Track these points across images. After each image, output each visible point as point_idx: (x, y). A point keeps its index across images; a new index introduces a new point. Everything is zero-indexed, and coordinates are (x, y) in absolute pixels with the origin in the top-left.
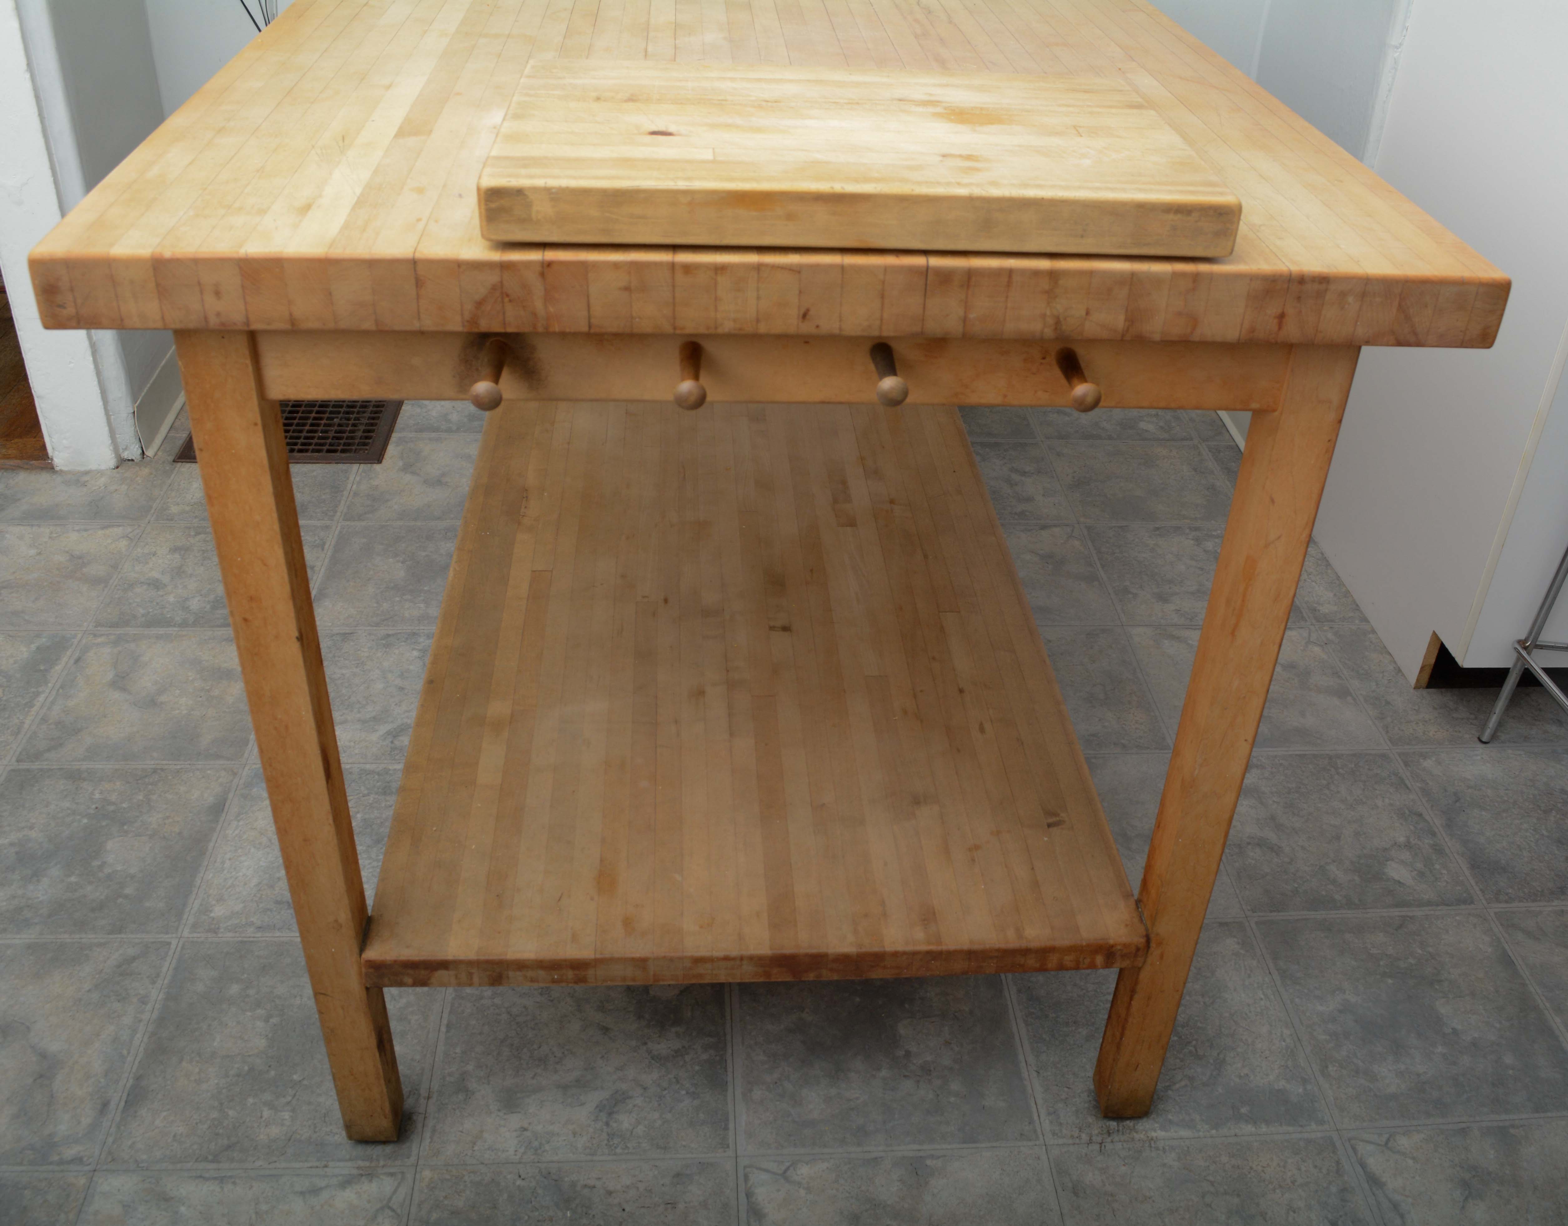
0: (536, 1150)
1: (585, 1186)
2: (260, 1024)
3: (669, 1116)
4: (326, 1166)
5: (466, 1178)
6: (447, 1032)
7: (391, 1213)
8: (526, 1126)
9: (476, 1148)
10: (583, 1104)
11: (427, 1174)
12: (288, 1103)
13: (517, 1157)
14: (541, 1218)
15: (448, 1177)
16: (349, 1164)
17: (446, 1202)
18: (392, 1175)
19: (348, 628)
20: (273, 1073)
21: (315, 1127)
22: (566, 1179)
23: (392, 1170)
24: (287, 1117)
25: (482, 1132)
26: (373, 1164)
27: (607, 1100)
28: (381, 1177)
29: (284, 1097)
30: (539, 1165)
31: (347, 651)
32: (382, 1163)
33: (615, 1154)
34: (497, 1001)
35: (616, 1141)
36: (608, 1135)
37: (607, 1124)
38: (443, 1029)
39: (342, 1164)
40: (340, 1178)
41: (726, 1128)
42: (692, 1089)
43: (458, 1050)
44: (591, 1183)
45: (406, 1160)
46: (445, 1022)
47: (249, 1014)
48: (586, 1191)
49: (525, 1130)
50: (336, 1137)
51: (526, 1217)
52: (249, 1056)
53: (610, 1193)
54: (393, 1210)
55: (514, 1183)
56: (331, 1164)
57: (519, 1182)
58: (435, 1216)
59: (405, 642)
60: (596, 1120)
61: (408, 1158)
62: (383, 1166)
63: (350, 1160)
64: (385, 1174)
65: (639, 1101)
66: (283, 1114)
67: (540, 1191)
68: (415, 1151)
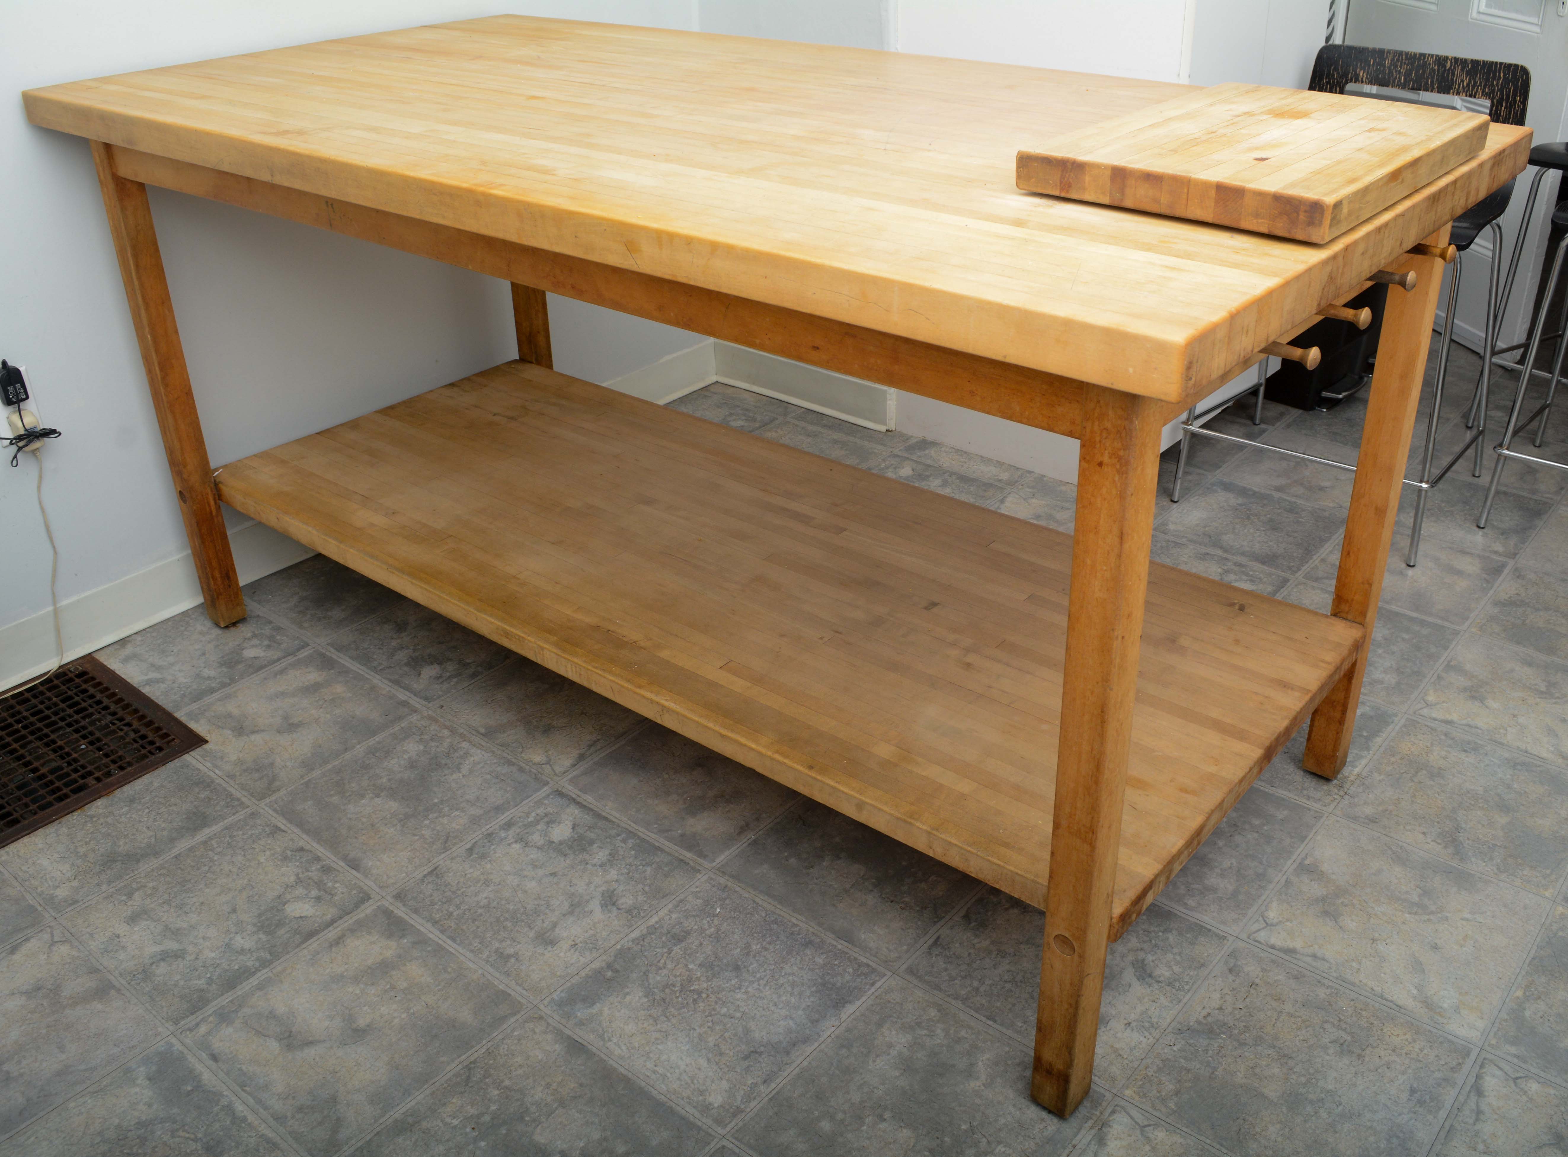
0: (1153, 1027)
1: (1205, 1017)
2: (883, 1126)
3: (1175, 950)
4: (1074, 1146)
5: (1150, 1074)
6: (995, 1022)
7: (1151, 1128)
8: (1126, 1022)
9: (1125, 1057)
10: (1130, 985)
11: (1128, 1092)
12: (989, 1142)
13: (1152, 1039)
14: (1216, 1052)
15: (1141, 1083)
16: (1083, 1132)
17: (1163, 1094)
18: (1113, 1112)
19: (425, 868)
20: (946, 1139)
21: (1029, 1137)
22: (1191, 1024)
23: (1109, 1110)
24: (1003, 1149)
25: (1112, 1047)
26: (1095, 1118)
27: (1136, 972)
28: (1111, 1119)
29: (979, 1142)
30: (1167, 1031)
31: (456, 882)
32: (1098, 1113)
33: (1189, 991)
34: (988, 982)
35: (1177, 984)
36: (1169, 986)
37: (1159, 982)
38: (990, 1023)
39: (1079, 1136)
40: (1093, 1142)
41: (1209, 930)
42: (1162, 929)
43: (1020, 1024)
44: (1204, 1013)
45: (1105, 1098)
46: (984, 1019)
47: (865, 1128)
48: (1209, 1019)
49: (1129, 1024)
50: (1049, 1128)
51: (1210, 1059)
52: (913, 1146)
53: (1220, 1009)
54: (1149, 1125)
55: (1174, 1051)
56: (1074, 1142)
57: (1175, 1048)
58: (1172, 1105)
59: (492, 844)
60: (1150, 986)
61: (1105, 1096)
62: (1101, 1113)
63: (1079, 1130)
64: (1109, 1115)
65: (1150, 958)
66: (997, 1150)
67: (1192, 1041)
68: (1102, 1091)
